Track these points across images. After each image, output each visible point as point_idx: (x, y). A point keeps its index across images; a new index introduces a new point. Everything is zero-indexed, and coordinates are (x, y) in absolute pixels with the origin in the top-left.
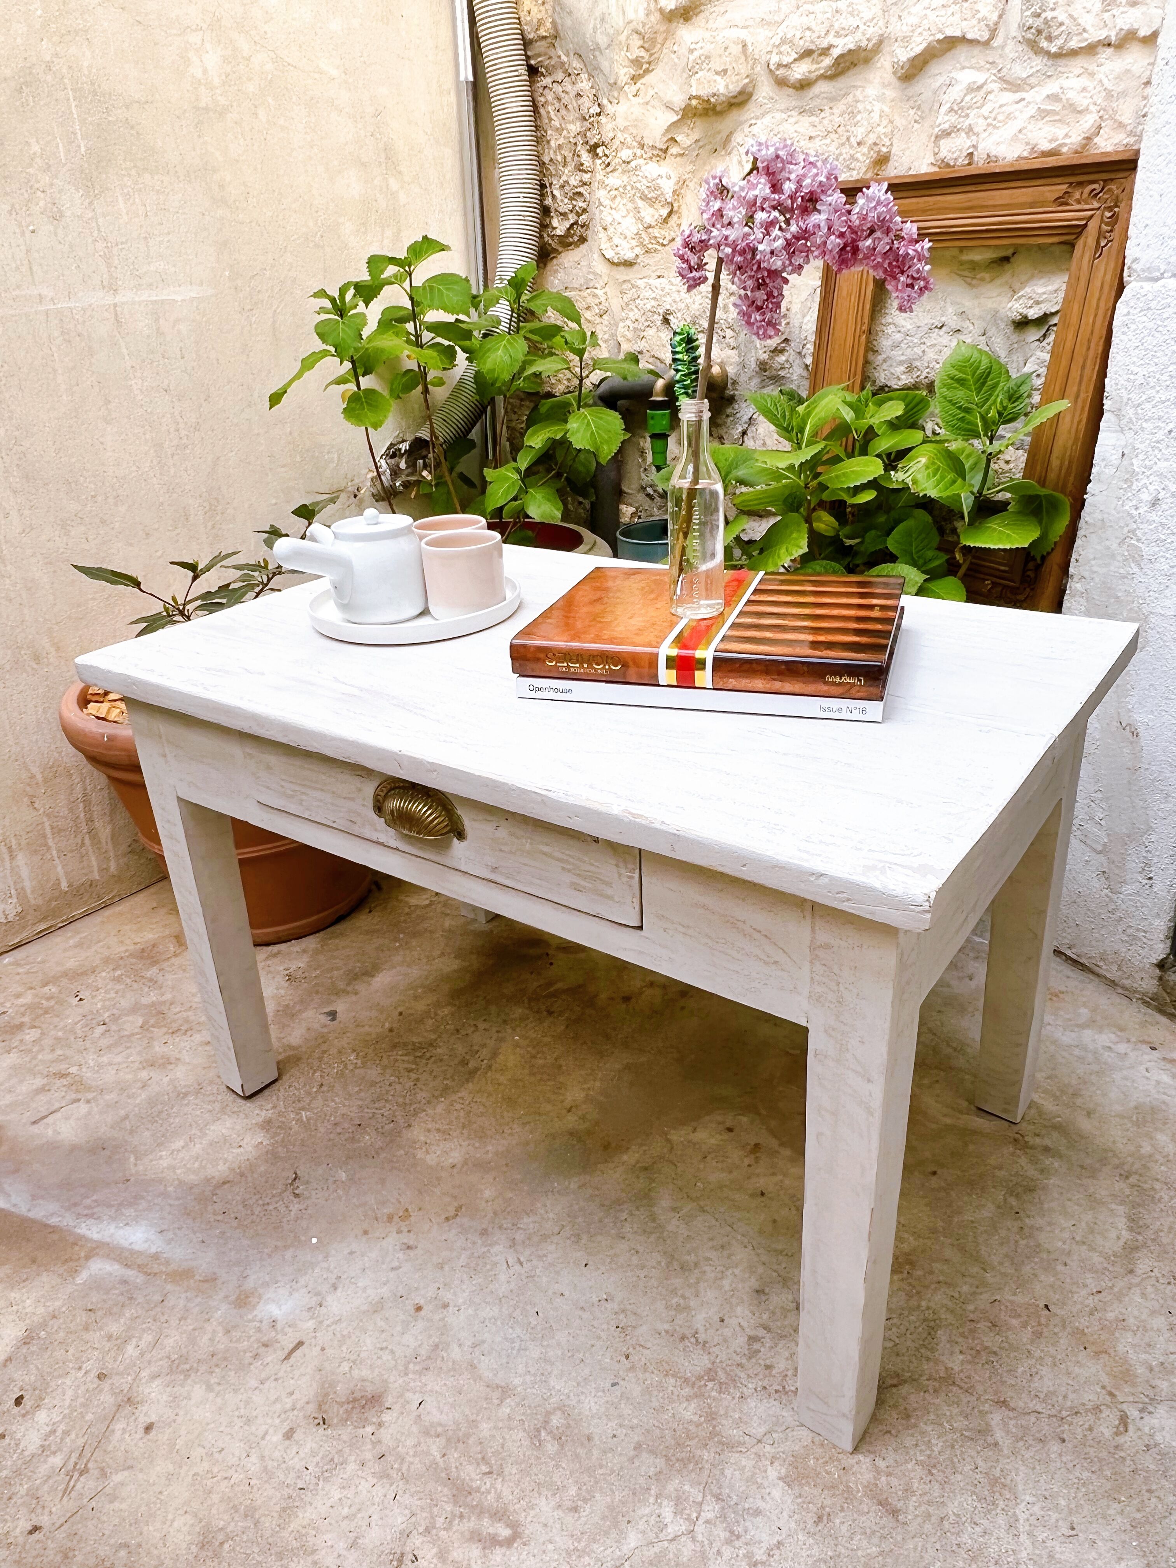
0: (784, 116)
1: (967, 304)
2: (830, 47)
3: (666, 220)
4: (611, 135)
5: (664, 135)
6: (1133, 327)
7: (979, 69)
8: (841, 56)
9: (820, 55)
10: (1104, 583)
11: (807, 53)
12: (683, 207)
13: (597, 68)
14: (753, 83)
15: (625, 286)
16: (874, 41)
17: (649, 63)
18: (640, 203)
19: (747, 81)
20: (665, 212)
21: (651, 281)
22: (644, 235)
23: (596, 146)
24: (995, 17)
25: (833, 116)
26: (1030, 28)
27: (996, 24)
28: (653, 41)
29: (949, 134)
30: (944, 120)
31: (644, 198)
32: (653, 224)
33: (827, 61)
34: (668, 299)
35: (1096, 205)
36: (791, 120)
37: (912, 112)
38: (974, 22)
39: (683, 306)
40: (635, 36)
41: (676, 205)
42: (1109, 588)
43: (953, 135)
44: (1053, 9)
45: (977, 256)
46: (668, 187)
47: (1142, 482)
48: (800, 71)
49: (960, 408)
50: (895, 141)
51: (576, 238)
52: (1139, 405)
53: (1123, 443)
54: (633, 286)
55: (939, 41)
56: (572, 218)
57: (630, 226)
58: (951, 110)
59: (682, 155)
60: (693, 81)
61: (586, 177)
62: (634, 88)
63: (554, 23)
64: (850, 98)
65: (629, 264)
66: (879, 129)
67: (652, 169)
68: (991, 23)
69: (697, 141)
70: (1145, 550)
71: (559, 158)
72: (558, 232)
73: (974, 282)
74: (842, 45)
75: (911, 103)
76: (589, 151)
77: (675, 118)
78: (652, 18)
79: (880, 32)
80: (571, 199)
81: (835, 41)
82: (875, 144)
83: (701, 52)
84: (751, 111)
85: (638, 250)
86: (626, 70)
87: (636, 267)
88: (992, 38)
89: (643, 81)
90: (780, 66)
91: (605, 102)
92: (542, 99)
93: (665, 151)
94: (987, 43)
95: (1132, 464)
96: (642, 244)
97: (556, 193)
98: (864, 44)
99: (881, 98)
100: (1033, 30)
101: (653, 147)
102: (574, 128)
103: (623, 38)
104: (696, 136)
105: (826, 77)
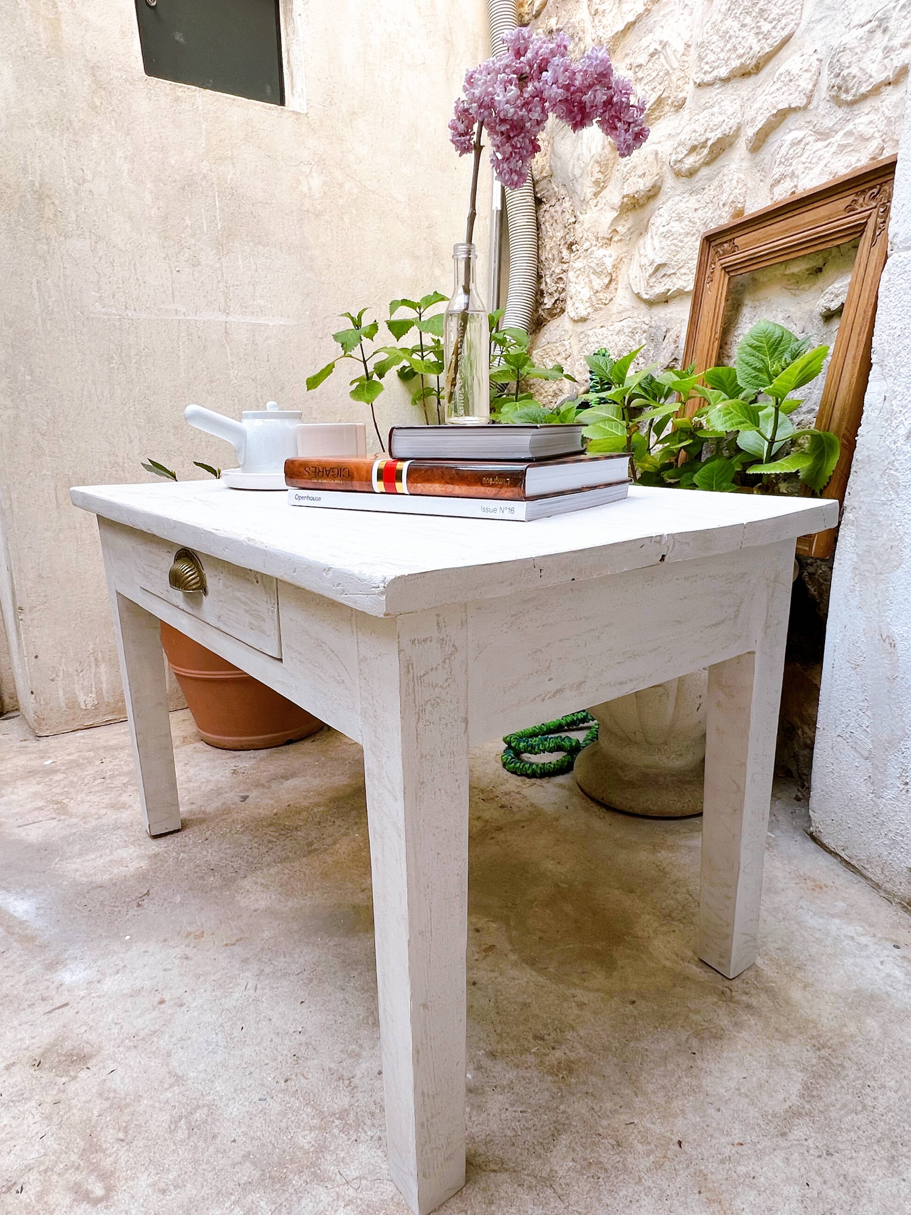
0: (680, 198)
1: (792, 310)
2: (707, 140)
3: (607, 286)
4: (581, 235)
5: (609, 228)
6: (893, 290)
7: (800, 129)
8: (713, 144)
9: (701, 148)
10: (869, 510)
11: (693, 149)
12: (620, 277)
13: (574, 192)
14: (662, 179)
15: (581, 337)
16: (734, 128)
17: (604, 182)
18: (592, 277)
19: (657, 177)
20: (606, 281)
21: (596, 330)
22: (594, 299)
23: (572, 244)
24: (810, 87)
25: (710, 192)
26: (833, 87)
27: (812, 91)
28: (607, 165)
29: (779, 181)
30: (777, 172)
31: (595, 272)
32: (599, 289)
33: (706, 151)
34: (606, 341)
35: (874, 204)
36: (685, 200)
37: (758, 175)
38: (797, 94)
39: (613, 344)
40: (596, 165)
41: (614, 275)
42: (873, 515)
43: (782, 181)
44: (849, 67)
45: (795, 269)
46: (609, 263)
47: (900, 420)
48: (690, 162)
49: (755, 368)
50: (747, 198)
51: (558, 310)
52: (898, 353)
53: (885, 388)
54: (586, 335)
55: (775, 115)
56: (556, 296)
57: (586, 293)
58: (781, 162)
59: (621, 240)
60: (625, 186)
61: (565, 266)
62: (595, 201)
63: (550, 166)
64: (721, 175)
65: (583, 320)
66: (736, 191)
67: (600, 253)
68: (807, 92)
69: (629, 229)
70: (902, 479)
71: (550, 256)
72: (547, 306)
73: (797, 292)
74: (713, 137)
75: (758, 168)
76: (568, 248)
77: (616, 214)
78: (606, 151)
79: (738, 121)
80: (556, 283)
81: (708, 135)
82: (733, 202)
83: (631, 165)
84: (662, 198)
85: (590, 310)
86: (590, 190)
87: (588, 321)
88: (809, 103)
89: (601, 195)
90: (676, 162)
91: (578, 214)
92: (543, 219)
93: (610, 239)
94: (805, 108)
95: (892, 405)
96: (592, 305)
97: (548, 280)
98: (727, 132)
99: (739, 170)
100: (836, 88)
101: (603, 238)
102: (560, 234)
103: (589, 168)
104: (628, 226)
105: (707, 163)
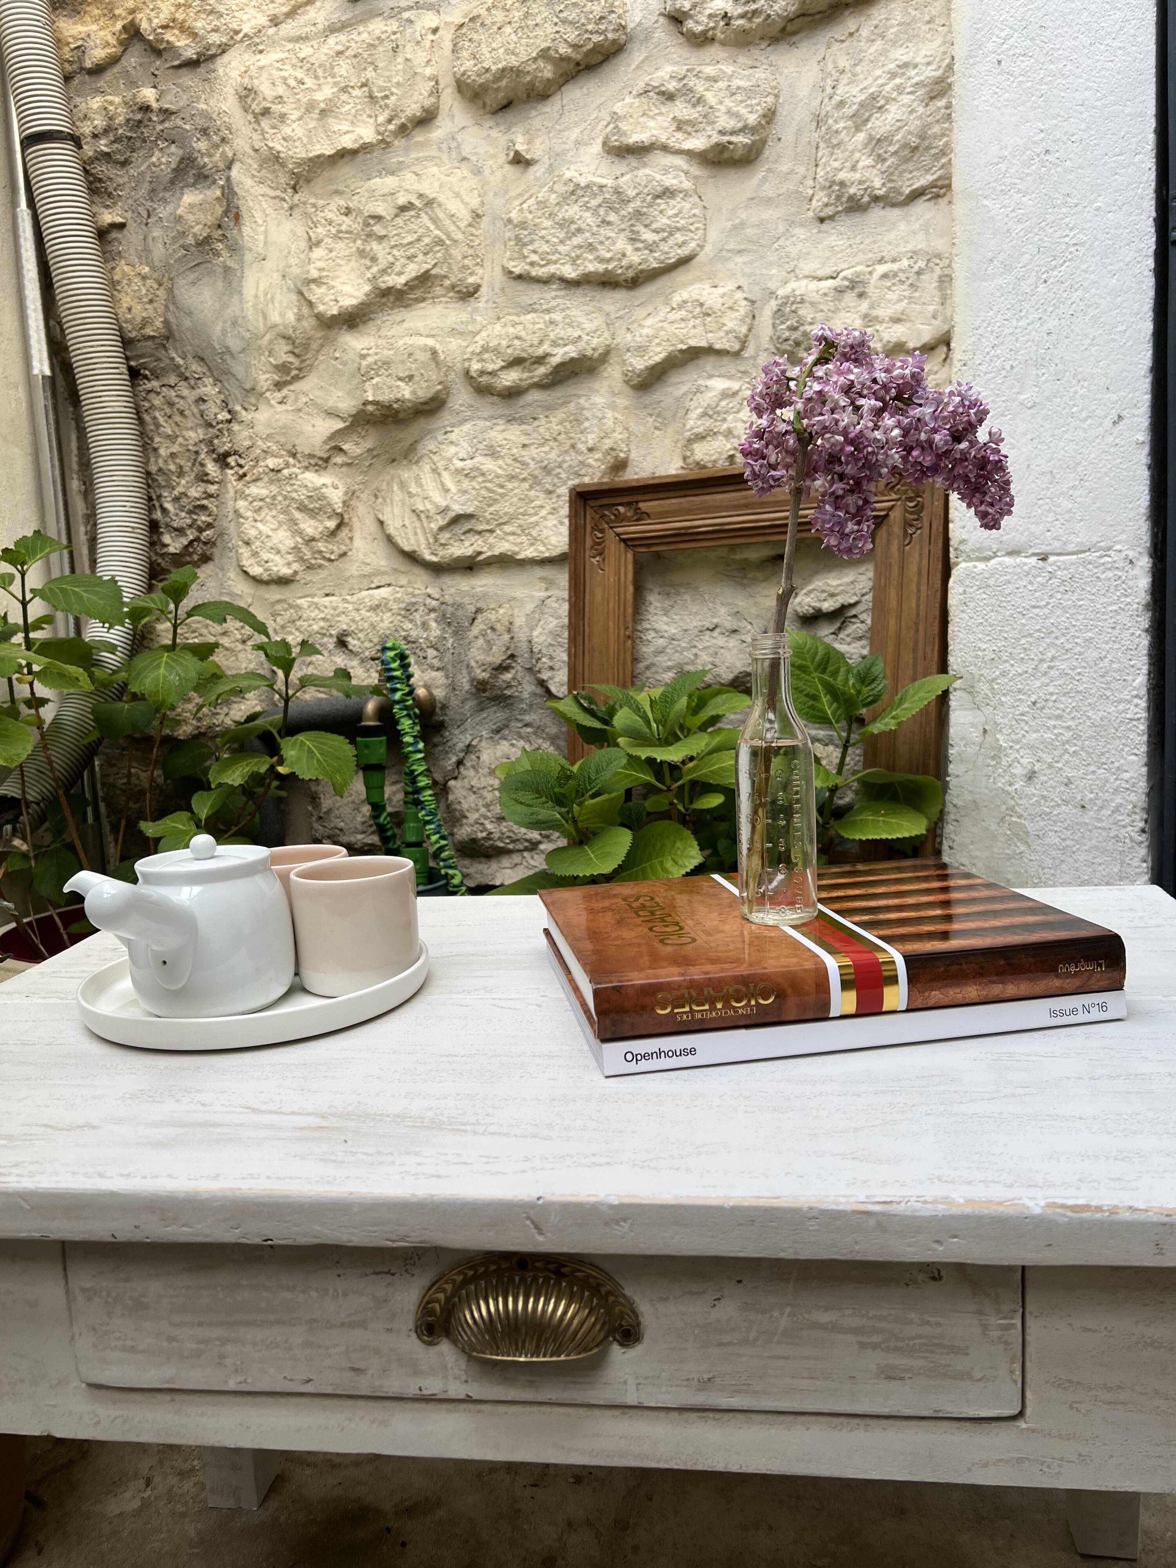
0: (488, 424)
1: (741, 603)
2: (547, 355)
3: (333, 533)
4: (247, 443)
5: (325, 442)
6: (972, 605)
7: (730, 377)
8: (562, 365)
9: (534, 363)
10: (988, 867)
11: (517, 362)
12: (355, 519)
13: (228, 373)
14: (447, 390)
15: (278, 607)
16: (600, 351)
17: (300, 369)
18: (298, 515)
19: (439, 387)
20: (332, 524)
21: (316, 600)
22: (304, 549)
23: (227, 455)
24: (744, 330)
25: (552, 424)
26: (786, 340)
27: (746, 336)
28: (306, 347)
29: (704, 438)
30: (694, 423)
31: (302, 508)
32: (317, 536)
33: (542, 370)
34: (343, 618)
36: (499, 428)
37: (651, 420)
38: (722, 334)
39: (366, 625)
40: (282, 341)
41: (346, 516)
42: (997, 872)
43: (709, 438)
44: (811, 324)
45: (753, 555)
46: (336, 497)
47: (1012, 757)
48: (510, 378)
50: (632, 447)
51: (196, 557)
52: (994, 680)
53: (983, 719)
54: (291, 606)
55: (681, 351)
56: (191, 535)
57: (284, 538)
58: (704, 414)
59: (349, 465)
60: (368, 386)
61: (212, 489)
62: (279, 395)
63: (166, 323)
64: (572, 406)
65: (283, 581)
66: (616, 434)
67: (312, 478)
68: (741, 336)
69: (369, 450)
70: (1030, 826)
71: (172, 467)
72: (172, 550)
73: (745, 582)
74: (559, 355)
75: (649, 410)
76: (216, 461)
77: (340, 425)
78: (305, 324)
79: (607, 343)
80: (190, 512)
81: (555, 351)
82: (612, 449)
83: (376, 357)
84: (446, 418)
85: (296, 566)
86: (268, 376)
87: (293, 586)
88: (742, 349)
89: (292, 387)
90: (482, 373)
91: (238, 408)
92: (146, 404)
93: (327, 460)
94: (737, 354)
95: (998, 740)
96: (301, 560)
97: (168, 506)
98: (589, 353)
99: (613, 407)
100: (790, 342)
101: (311, 456)
102: (194, 435)
103: (265, 341)
104: (369, 445)
105: (541, 386)
